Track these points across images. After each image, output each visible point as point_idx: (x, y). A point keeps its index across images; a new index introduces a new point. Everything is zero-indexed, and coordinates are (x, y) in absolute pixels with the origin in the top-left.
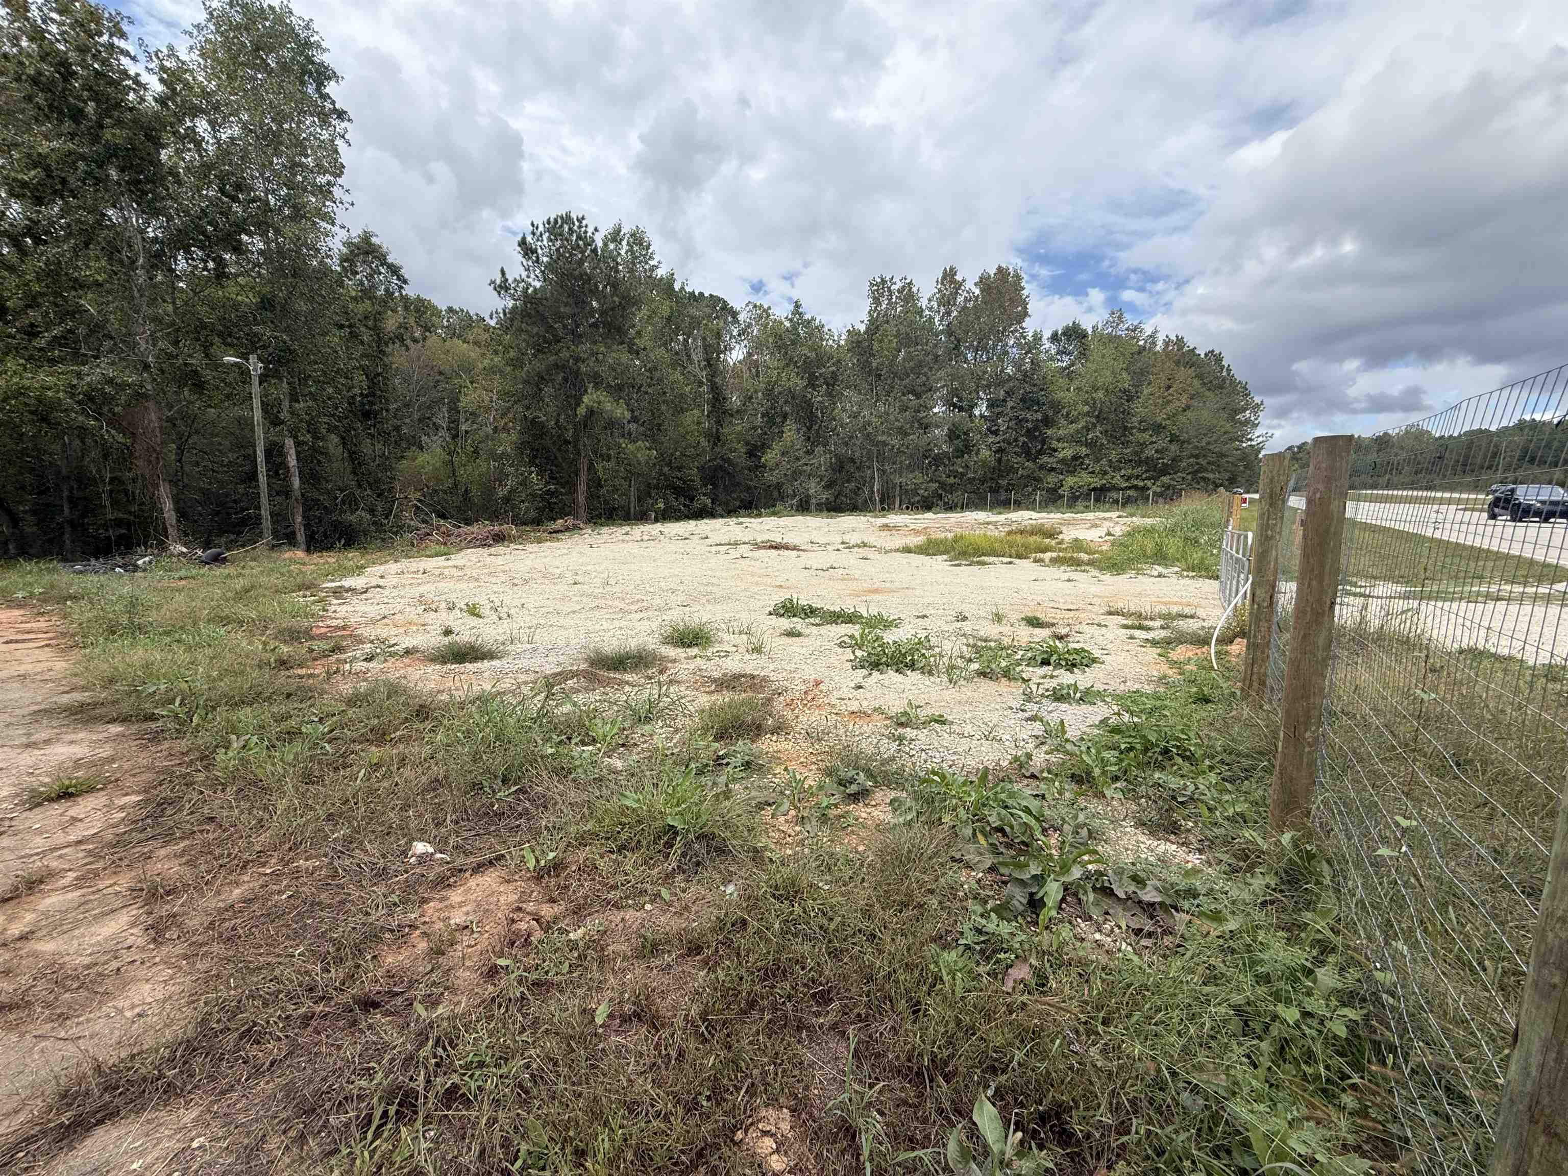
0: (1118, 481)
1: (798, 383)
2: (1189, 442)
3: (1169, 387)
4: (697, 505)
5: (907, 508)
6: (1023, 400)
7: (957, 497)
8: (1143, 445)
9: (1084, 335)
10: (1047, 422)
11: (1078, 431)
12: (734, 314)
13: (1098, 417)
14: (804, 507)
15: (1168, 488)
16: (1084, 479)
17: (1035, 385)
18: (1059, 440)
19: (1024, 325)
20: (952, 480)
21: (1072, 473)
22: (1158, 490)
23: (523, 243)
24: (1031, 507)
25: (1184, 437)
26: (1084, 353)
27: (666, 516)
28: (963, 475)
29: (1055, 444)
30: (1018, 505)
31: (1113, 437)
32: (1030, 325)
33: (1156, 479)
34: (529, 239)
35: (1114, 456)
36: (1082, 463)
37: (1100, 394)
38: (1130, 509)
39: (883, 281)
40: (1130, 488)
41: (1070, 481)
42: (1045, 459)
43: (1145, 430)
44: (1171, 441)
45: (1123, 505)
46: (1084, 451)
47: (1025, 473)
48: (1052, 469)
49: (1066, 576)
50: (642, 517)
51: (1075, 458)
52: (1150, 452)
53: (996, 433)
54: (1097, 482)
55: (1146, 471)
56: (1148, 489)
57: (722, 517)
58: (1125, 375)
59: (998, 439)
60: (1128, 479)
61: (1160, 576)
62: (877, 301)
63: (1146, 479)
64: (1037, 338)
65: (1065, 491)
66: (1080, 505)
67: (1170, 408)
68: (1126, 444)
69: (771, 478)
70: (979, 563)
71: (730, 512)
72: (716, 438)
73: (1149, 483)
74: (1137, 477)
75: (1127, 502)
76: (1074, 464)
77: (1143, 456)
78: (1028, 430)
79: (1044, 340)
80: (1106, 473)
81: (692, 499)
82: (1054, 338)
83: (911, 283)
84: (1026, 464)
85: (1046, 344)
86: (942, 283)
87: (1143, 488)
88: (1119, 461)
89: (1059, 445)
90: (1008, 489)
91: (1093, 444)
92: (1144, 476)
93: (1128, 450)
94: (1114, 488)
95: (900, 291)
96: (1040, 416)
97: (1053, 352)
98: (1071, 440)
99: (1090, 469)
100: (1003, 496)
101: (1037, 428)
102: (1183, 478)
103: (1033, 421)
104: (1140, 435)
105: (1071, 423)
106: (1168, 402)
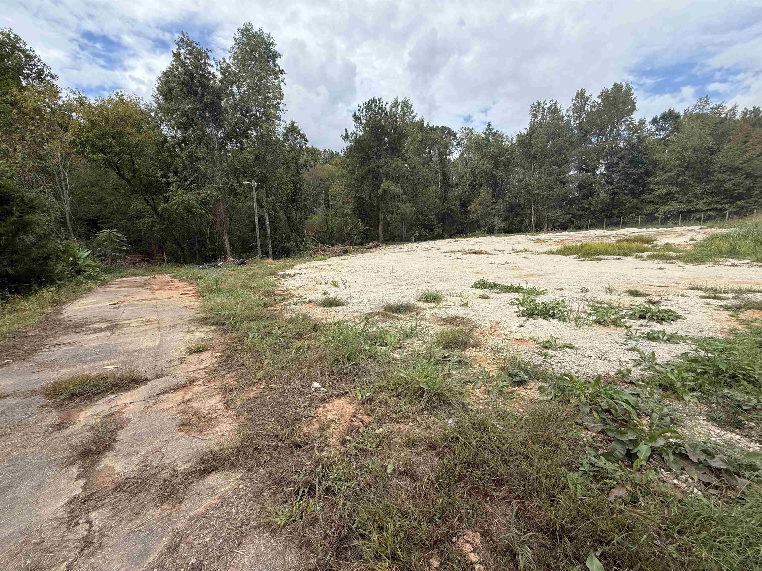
0: (701, 205)
1: (488, 165)
3: (746, 142)
4: (435, 233)
5: (552, 229)
6: (631, 162)
7: (582, 222)
8: (722, 182)
9: (678, 116)
10: (648, 173)
11: (670, 177)
12: (454, 135)
13: (687, 167)
14: (491, 232)
15: (742, 208)
16: (674, 206)
17: (640, 152)
18: (656, 184)
19: (632, 116)
20: (580, 213)
21: (665, 203)
22: (734, 210)
23: (355, 115)
24: (635, 225)
25: (757, 174)
26: (677, 128)
27: (419, 239)
28: (588, 209)
29: (653, 186)
30: (625, 225)
31: (698, 179)
32: (636, 117)
33: (731, 203)
34: (357, 113)
35: (698, 191)
36: (673, 197)
37: (689, 153)
38: (709, 223)
39: (539, 104)
40: (710, 210)
41: (664, 208)
42: (645, 196)
43: (724, 172)
44: (746, 178)
45: (704, 221)
46: (675, 189)
47: (631, 205)
48: (651, 202)
49: (659, 266)
50: (408, 240)
51: (668, 194)
52: (728, 186)
53: (611, 183)
54: (684, 207)
55: (724, 199)
56: (726, 210)
57: (447, 238)
58: (708, 138)
59: (613, 187)
60: (710, 204)
61: (733, 265)
62: (535, 116)
63: (724, 203)
64: (642, 123)
65: (660, 215)
66: (670, 222)
67: (746, 156)
68: (708, 182)
69: (473, 217)
70: (597, 259)
71: (452, 236)
72: (444, 199)
73: (726, 206)
74: (717, 203)
75: (708, 219)
76: (667, 198)
77: (722, 189)
78: (634, 180)
79: (647, 123)
80: (691, 202)
81: (432, 230)
82: (655, 121)
83: (556, 103)
84: (632, 200)
85: (648, 126)
86: (576, 100)
87: (721, 210)
88: (702, 193)
89: (656, 187)
90: (619, 216)
91: (682, 184)
92: (722, 202)
93: (710, 186)
94: (698, 211)
95: (549, 108)
96: (643, 170)
97: (653, 130)
98: (665, 183)
99: (679, 200)
100: (615, 220)
101: (640, 178)
102: (756, 201)
103: (638, 174)
104: (720, 176)
105: (666, 172)
106: (745, 152)
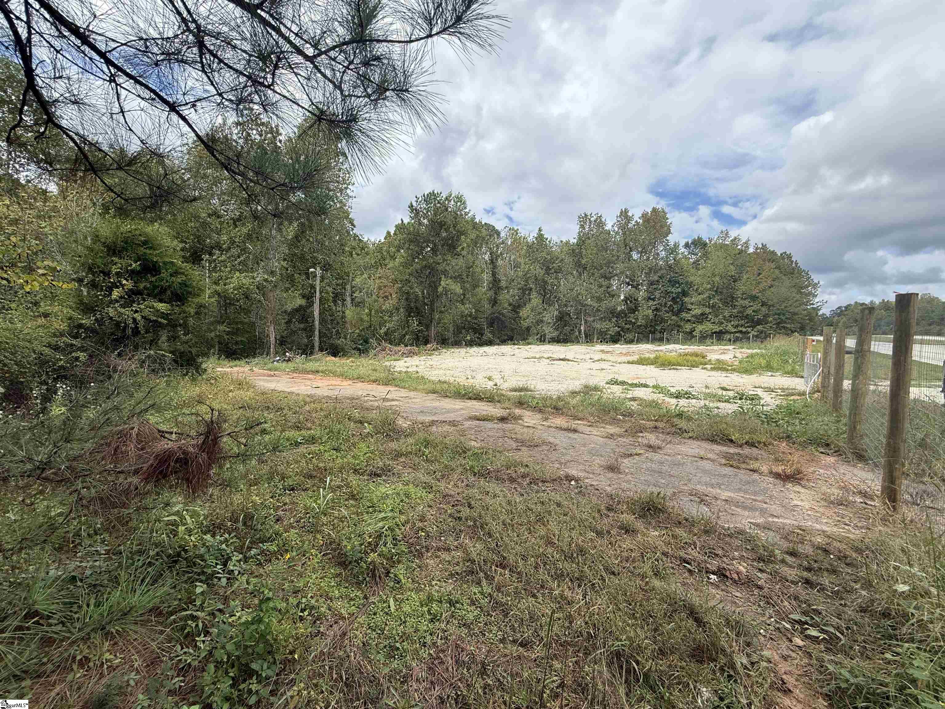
0: (730, 328)
1: (539, 271)
2: (773, 306)
3: (760, 274)
5: (601, 342)
6: (670, 281)
7: (630, 336)
8: (745, 307)
9: (705, 245)
10: (684, 293)
11: (704, 300)
12: (498, 233)
13: (716, 291)
14: (542, 340)
15: (762, 332)
16: (707, 327)
17: (676, 273)
18: (692, 304)
19: (668, 238)
20: (627, 326)
21: (701, 323)
22: (756, 334)
23: (411, 206)
24: (676, 342)
25: (770, 303)
26: (706, 255)
27: (471, 344)
28: (634, 323)
29: (690, 306)
30: (668, 341)
31: (726, 304)
32: (672, 239)
33: (753, 327)
34: (414, 204)
35: (727, 314)
36: (707, 317)
37: (717, 278)
38: (738, 344)
39: (586, 215)
40: (737, 332)
41: (700, 328)
42: (684, 315)
43: (745, 299)
44: (762, 306)
45: (734, 341)
46: (707, 310)
47: (672, 322)
48: (689, 320)
50: (457, 344)
51: (702, 314)
52: (749, 311)
53: (653, 300)
54: (717, 328)
55: (747, 323)
56: (749, 333)
58: (732, 267)
59: (655, 303)
60: (737, 326)
62: (582, 227)
63: (748, 327)
64: (676, 246)
65: (696, 333)
66: (708, 341)
67: (761, 286)
68: (734, 307)
69: (525, 324)
70: (674, 369)
73: (749, 330)
74: (742, 326)
75: (736, 340)
76: (701, 318)
77: (745, 314)
78: (673, 298)
79: (680, 247)
80: (722, 323)
81: (482, 335)
82: (687, 245)
83: (601, 216)
84: (673, 317)
85: (682, 250)
86: (620, 217)
87: (745, 333)
88: (730, 316)
89: (693, 307)
90: (662, 332)
91: (713, 306)
92: (746, 325)
93: (735, 311)
94: (727, 332)
95: (595, 221)
96: (680, 290)
97: (686, 254)
98: (700, 304)
99: (712, 321)
100: (658, 335)
101: (678, 297)
102: (771, 327)
103: (676, 293)
104: (742, 302)
105: (699, 294)
106: (759, 283)
